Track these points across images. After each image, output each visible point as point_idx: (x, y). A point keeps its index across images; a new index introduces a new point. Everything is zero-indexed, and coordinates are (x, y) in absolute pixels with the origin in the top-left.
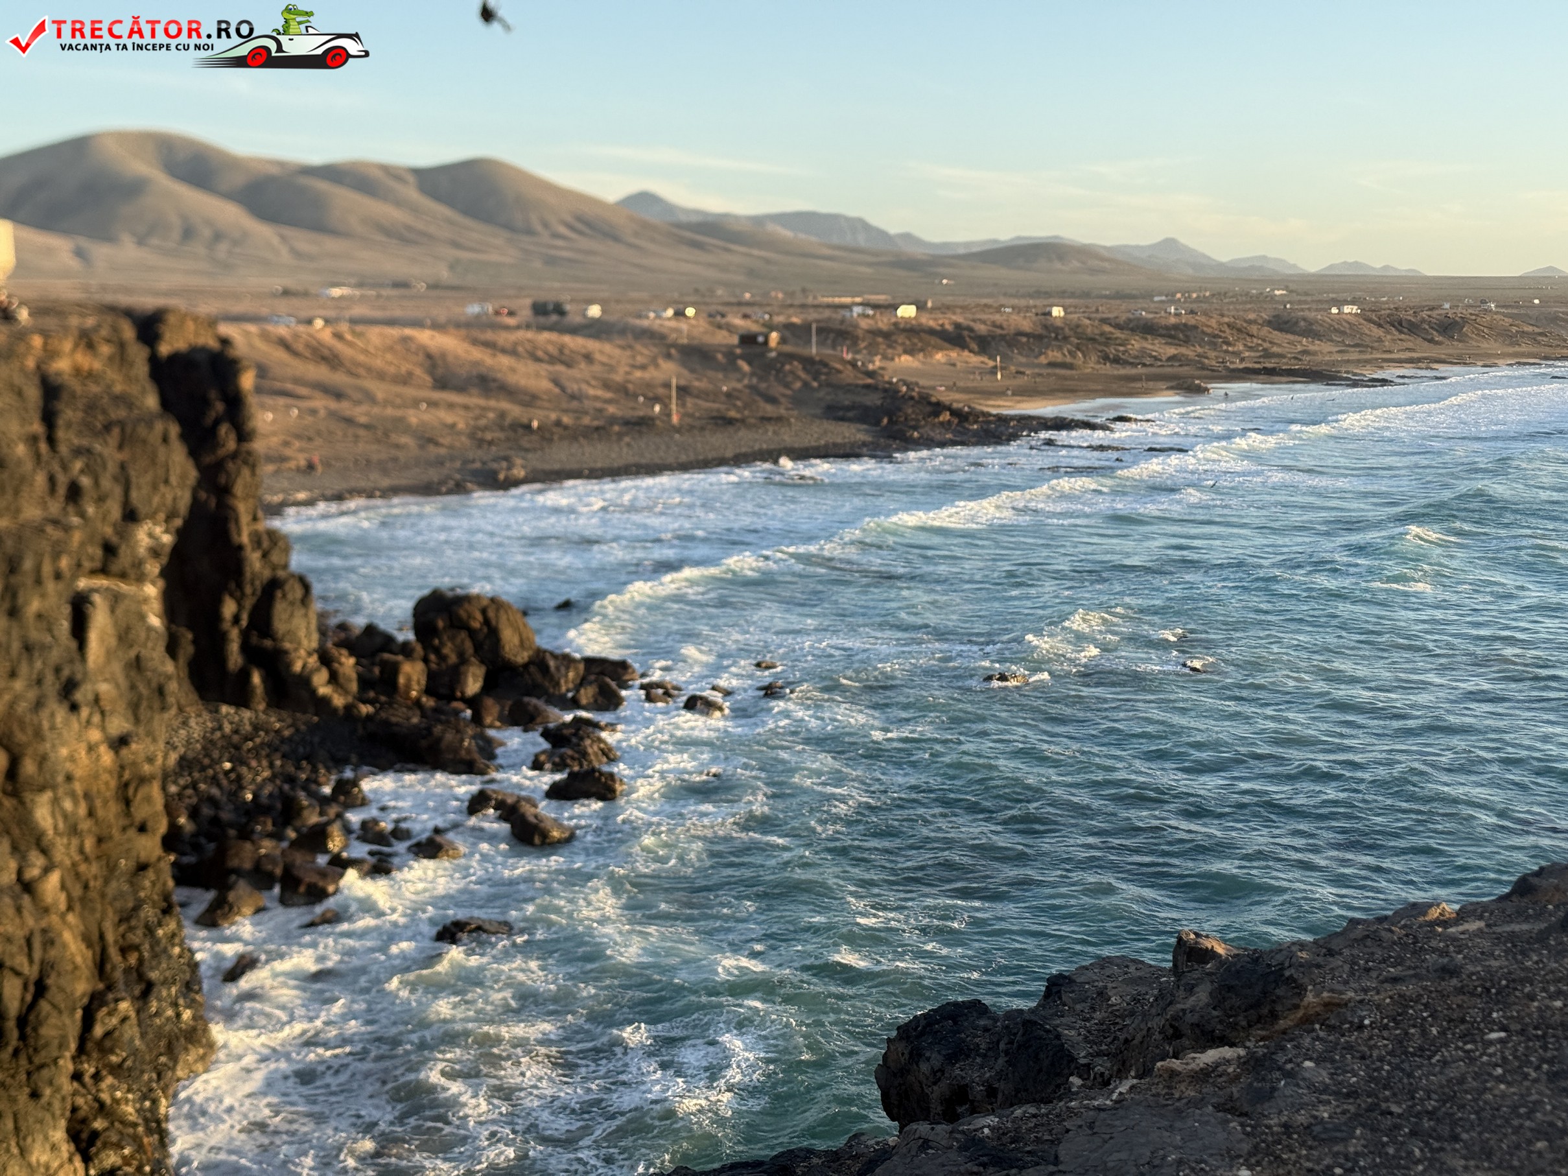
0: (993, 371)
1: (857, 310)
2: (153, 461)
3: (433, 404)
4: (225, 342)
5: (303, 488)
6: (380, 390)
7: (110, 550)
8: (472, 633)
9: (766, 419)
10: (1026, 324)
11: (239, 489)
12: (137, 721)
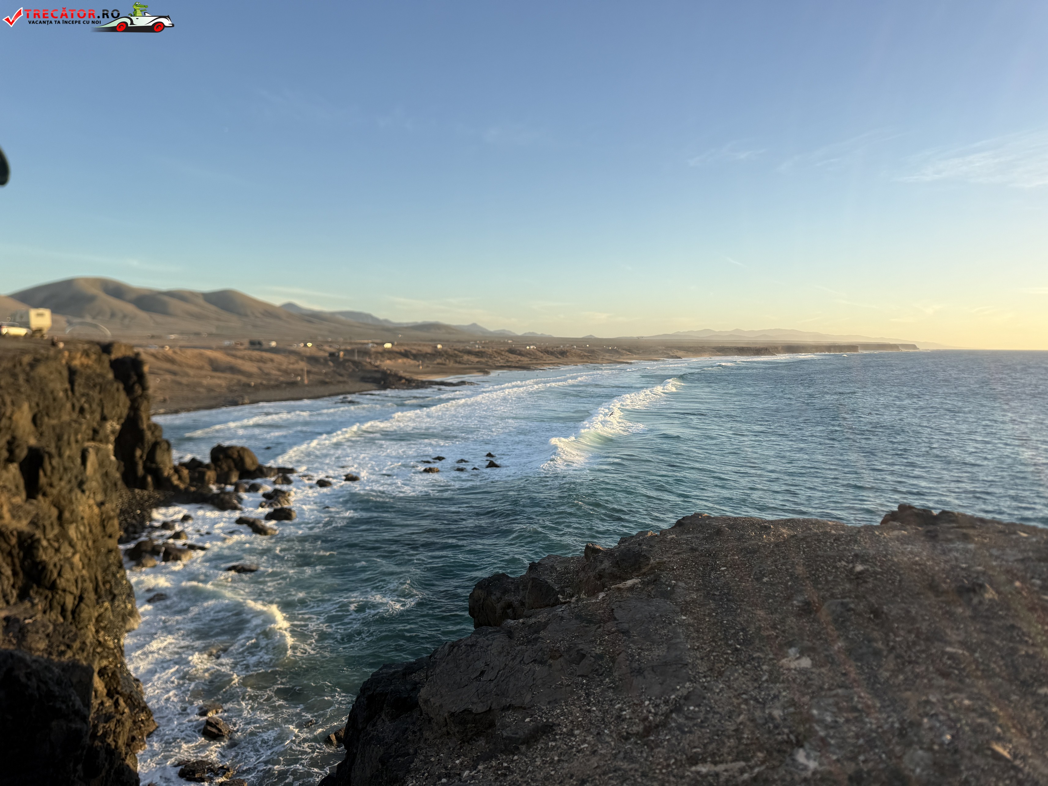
0: (419, 366)
1: (370, 345)
2: (113, 398)
3: (212, 377)
4: (138, 354)
5: (163, 408)
6: (191, 372)
7: (95, 432)
8: (234, 460)
9: (339, 382)
10: (429, 350)
11: (142, 408)
12: (106, 495)
